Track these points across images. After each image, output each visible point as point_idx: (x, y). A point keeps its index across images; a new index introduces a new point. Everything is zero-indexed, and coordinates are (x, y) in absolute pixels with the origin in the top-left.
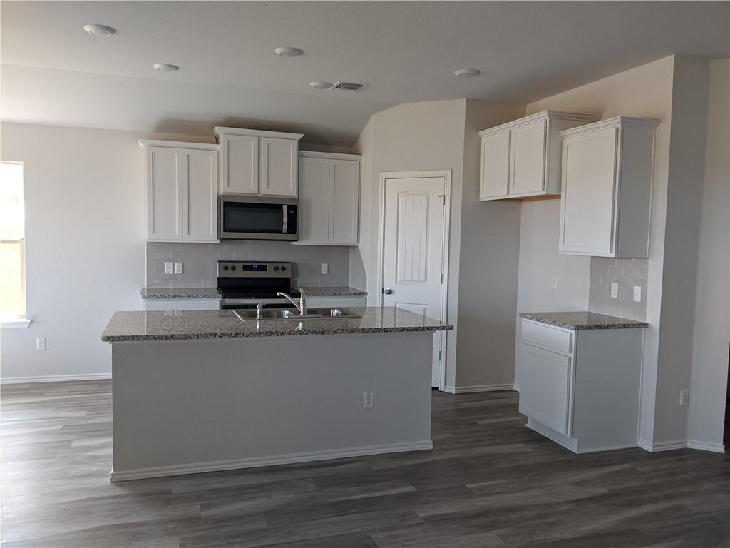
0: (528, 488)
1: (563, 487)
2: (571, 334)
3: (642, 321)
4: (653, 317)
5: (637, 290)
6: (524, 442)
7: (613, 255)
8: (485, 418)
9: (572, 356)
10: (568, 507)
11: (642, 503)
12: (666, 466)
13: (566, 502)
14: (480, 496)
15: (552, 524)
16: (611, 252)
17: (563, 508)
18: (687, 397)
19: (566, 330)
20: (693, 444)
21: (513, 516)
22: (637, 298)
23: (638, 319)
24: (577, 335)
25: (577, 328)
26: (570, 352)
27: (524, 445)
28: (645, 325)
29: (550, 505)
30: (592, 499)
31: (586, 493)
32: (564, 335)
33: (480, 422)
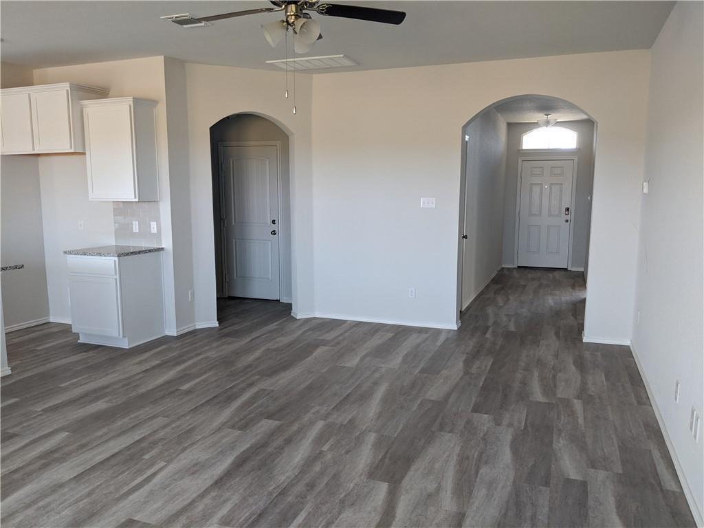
0: (107, 374)
1: (131, 368)
2: (115, 261)
3: (161, 247)
4: (167, 242)
5: (154, 225)
6: (85, 352)
7: (137, 200)
8: (42, 345)
9: (118, 277)
10: (141, 375)
11: (184, 361)
12: (188, 341)
13: (138, 374)
14: (74, 388)
15: (136, 386)
16: (135, 197)
17: (138, 377)
18: (193, 295)
19: (111, 258)
20: (199, 325)
21: (107, 390)
22: (154, 230)
23: (156, 246)
24: (119, 260)
25: (119, 256)
26: (116, 274)
27: (85, 354)
28: (162, 249)
29: (129, 378)
30: (154, 368)
31: (147, 366)
32: (111, 262)
33: (38, 348)
